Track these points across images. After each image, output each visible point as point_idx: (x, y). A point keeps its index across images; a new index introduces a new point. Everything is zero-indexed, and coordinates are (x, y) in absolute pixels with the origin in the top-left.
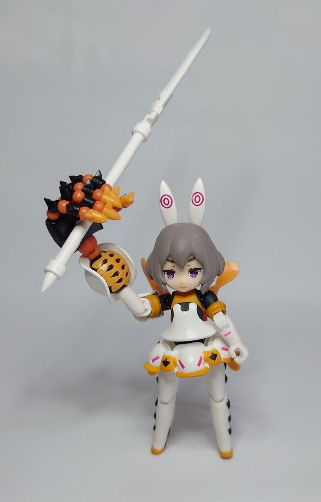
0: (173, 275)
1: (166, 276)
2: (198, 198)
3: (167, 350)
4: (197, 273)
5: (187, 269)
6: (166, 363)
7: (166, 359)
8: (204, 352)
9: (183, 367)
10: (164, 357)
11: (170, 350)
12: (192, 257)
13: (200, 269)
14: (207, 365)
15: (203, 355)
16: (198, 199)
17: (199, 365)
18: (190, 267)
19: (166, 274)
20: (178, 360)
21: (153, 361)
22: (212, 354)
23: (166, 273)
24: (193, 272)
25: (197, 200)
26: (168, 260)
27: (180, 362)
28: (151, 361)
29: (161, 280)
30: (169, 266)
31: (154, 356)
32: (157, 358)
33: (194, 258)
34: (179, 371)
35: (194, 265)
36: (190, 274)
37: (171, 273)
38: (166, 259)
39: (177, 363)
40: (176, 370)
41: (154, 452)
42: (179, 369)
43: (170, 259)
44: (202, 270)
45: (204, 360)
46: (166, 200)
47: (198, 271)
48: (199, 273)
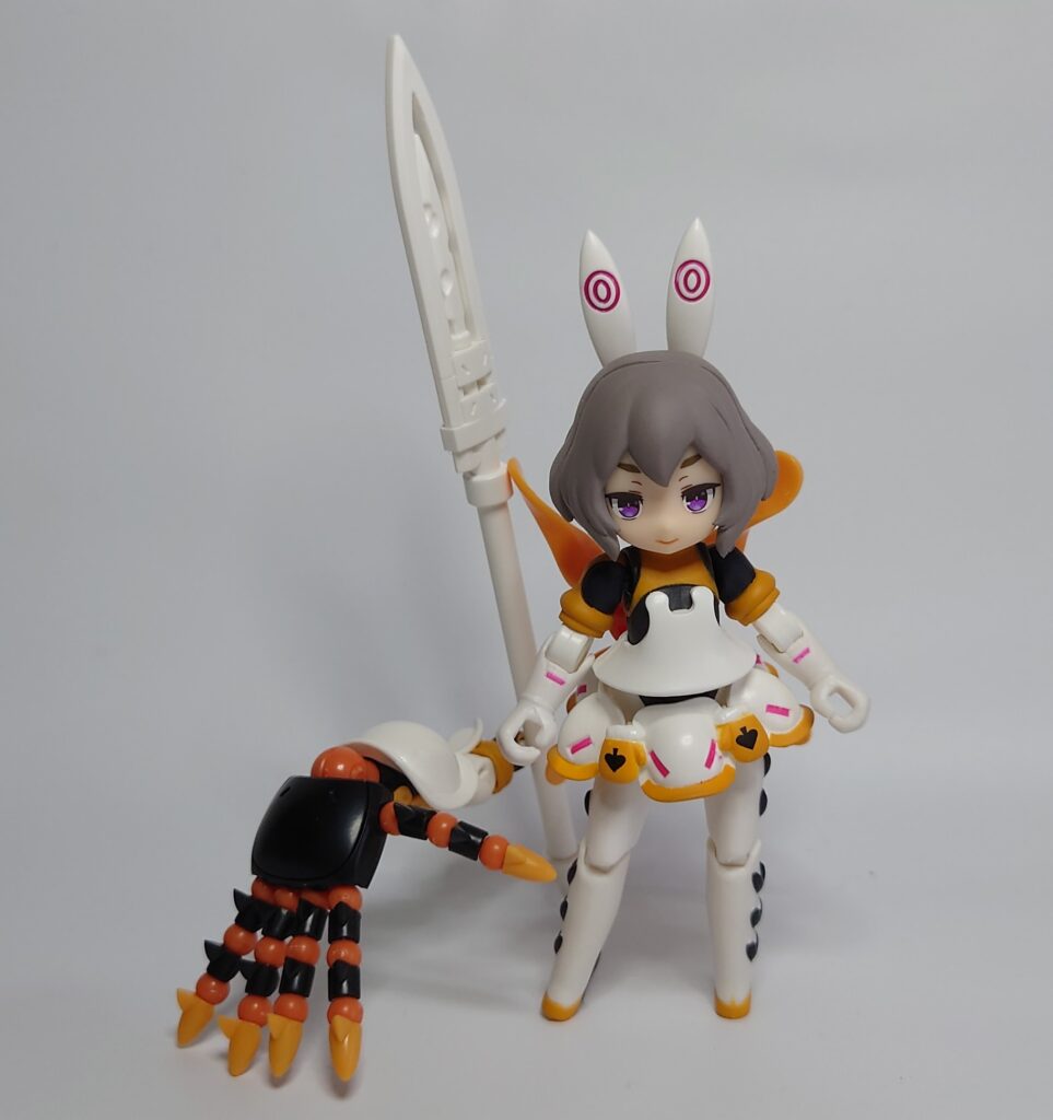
0: (638, 507)
1: (616, 509)
2: (693, 277)
3: (615, 721)
4: (705, 498)
5: (676, 488)
6: (614, 760)
7: (615, 750)
8: (718, 727)
9: (664, 772)
10: (606, 742)
11: (624, 721)
12: (690, 454)
13: (713, 486)
14: (728, 761)
15: (715, 735)
16: (692, 279)
17: (709, 763)
18: (685, 483)
19: (615, 505)
20: (646, 751)
21: (575, 749)
22: (743, 729)
23: (615, 501)
24: (695, 495)
25: (692, 284)
26: (620, 465)
27: (653, 755)
28: (569, 750)
29: (604, 524)
30: (623, 482)
31: (577, 738)
32: (586, 743)
33: (698, 457)
34: (653, 782)
35: (696, 475)
36: (685, 504)
37: (630, 502)
38: (616, 463)
39: (645, 759)
40: (643, 778)
41: (550, 1013)
42: (651, 774)
43: (628, 461)
44: (718, 489)
45: (722, 749)
46: (601, 288)
47: (709, 491)
48: (710, 497)
